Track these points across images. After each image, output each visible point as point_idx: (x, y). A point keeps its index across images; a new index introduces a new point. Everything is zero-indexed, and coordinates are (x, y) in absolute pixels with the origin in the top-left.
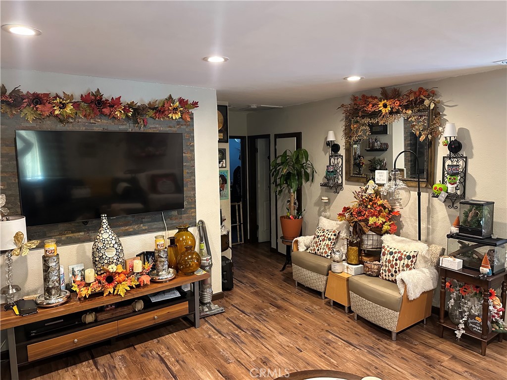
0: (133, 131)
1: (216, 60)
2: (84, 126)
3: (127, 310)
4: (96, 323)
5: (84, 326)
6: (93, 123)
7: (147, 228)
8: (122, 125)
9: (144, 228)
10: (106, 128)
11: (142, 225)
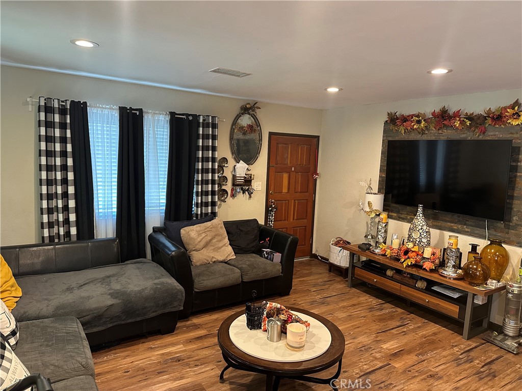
0: (473, 139)
1: (439, 72)
2: (435, 136)
3: (411, 282)
4: (391, 278)
5: (384, 275)
6: (441, 133)
7: (469, 230)
8: (464, 134)
9: (467, 230)
10: (450, 137)
11: (465, 226)
